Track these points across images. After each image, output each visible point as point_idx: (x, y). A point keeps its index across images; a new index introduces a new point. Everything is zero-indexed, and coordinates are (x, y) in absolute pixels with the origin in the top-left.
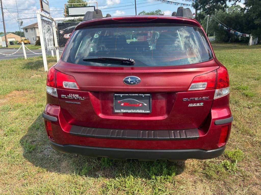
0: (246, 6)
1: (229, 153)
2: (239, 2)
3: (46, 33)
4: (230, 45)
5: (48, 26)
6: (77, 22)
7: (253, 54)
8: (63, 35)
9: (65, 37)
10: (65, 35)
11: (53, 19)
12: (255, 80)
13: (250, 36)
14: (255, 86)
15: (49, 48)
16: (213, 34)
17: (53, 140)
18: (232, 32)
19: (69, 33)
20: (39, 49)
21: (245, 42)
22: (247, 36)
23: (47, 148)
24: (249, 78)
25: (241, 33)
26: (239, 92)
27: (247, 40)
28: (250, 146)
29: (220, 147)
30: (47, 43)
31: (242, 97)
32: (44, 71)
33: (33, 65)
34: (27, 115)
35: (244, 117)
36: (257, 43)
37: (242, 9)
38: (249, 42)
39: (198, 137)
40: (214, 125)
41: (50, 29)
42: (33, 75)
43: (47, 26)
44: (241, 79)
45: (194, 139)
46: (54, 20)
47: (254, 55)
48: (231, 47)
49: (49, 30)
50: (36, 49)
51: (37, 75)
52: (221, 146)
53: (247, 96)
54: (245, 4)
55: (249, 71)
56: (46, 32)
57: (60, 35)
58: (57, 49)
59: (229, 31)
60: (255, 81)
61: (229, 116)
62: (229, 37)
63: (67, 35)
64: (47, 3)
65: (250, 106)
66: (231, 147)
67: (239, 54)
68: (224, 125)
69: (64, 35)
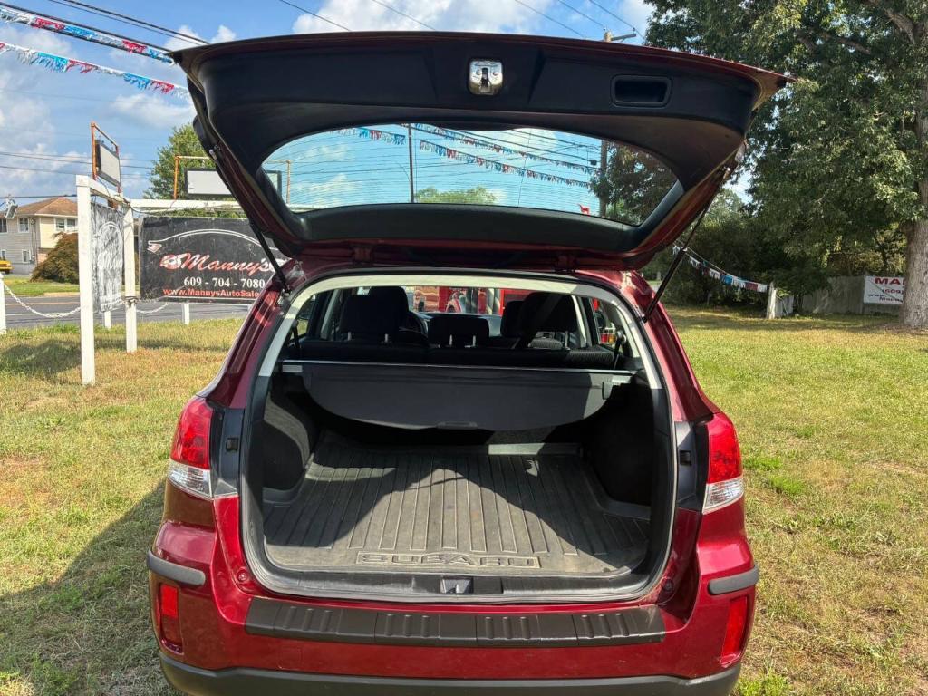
0: (755, 199)
1: (745, 686)
2: (732, 183)
3: (103, 251)
4: (710, 314)
5: (111, 228)
6: (213, 218)
7: (785, 348)
8: (158, 257)
9: (166, 266)
10: (166, 257)
11: (127, 202)
12: (799, 437)
13: (768, 287)
14: (801, 458)
15: (106, 302)
16: (655, 275)
17: (180, 651)
18: (715, 273)
19: (181, 253)
20: (46, 294)
21: (756, 305)
22: (761, 288)
23: (117, 684)
24: (780, 429)
25: (743, 278)
26: (753, 477)
27: (762, 301)
28: (806, 662)
29: (726, 666)
30: (102, 284)
31: (764, 494)
32: (79, 384)
33: (33, 356)
34: (29, 553)
35: (779, 563)
36: (791, 310)
37: (743, 207)
38: (766, 308)
39: (664, 635)
40: (707, 594)
41: (117, 234)
42: (37, 399)
43: (106, 227)
44: (754, 433)
45: (650, 641)
46: (132, 205)
47: (786, 352)
48: (714, 322)
49: (112, 239)
50: (36, 295)
51: (52, 400)
52: (731, 662)
53: (779, 490)
54: (750, 191)
55: (779, 406)
56: (101, 246)
57: (149, 259)
58: (130, 305)
59: (707, 270)
60: (798, 440)
61: (748, 566)
62: (706, 289)
63: (174, 258)
64: (115, 150)
65: (793, 525)
66: (749, 665)
67: (740, 347)
68: (736, 594)
69: (162, 257)
